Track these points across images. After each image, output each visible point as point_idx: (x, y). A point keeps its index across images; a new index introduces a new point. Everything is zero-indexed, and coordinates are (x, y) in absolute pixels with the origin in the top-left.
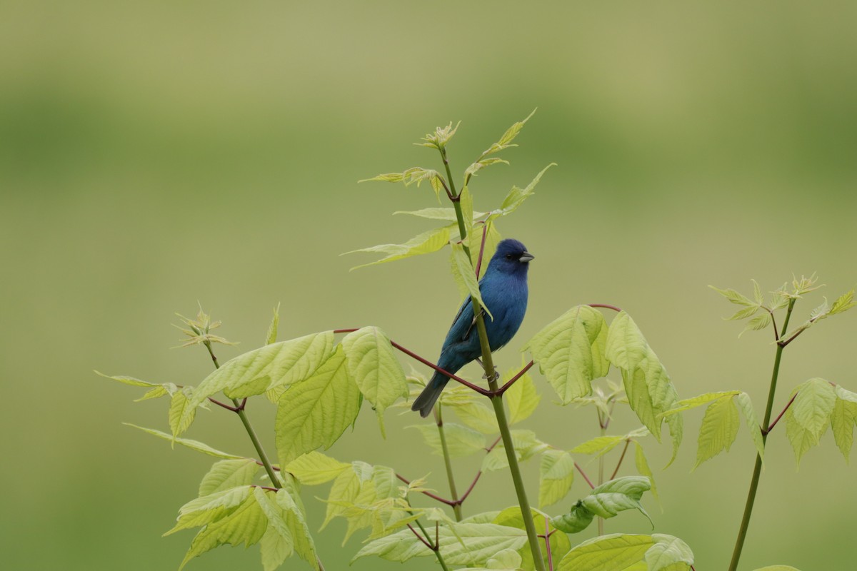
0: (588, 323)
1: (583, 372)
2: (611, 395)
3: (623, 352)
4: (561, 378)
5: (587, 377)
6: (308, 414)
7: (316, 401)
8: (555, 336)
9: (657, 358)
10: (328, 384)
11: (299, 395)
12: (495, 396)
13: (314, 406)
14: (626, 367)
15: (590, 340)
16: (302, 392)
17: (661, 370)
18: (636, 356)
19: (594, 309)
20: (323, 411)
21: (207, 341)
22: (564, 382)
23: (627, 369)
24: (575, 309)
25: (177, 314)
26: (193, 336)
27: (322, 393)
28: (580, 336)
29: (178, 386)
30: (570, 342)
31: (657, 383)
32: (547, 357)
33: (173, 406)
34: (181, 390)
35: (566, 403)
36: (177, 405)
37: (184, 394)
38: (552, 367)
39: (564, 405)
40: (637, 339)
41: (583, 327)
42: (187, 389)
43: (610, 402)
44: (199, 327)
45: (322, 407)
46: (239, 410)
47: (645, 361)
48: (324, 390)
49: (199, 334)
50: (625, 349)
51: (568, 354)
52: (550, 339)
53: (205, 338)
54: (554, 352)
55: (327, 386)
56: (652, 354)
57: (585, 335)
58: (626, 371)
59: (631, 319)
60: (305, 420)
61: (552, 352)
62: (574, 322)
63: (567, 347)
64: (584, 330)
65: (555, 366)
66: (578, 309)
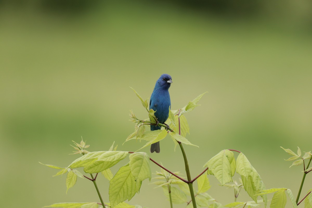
0: (228, 156)
1: (229, 174)
2: (240, 185)
3: (243, 169)
4: (220, 176)
5: (230, 175)
6: (122, 187)
7: (124, 182)
9: (256, 171)
10: (129, 175)
11: (117, 180)
12: (190, 183)
13: (123, 184)
14: (245, 176)
15: (230, 162)
16: (119, 179)
17: (259, 176)
18: (249, 171)
19: (230, 151)
20: (127, 185)
21: (83, 153)
22: (222, 177)
23: (246, 176)
24: (223, 151)
25: (73, 141)
26: (78, 150)
27: (127, 179)
28: (226, 161)
29: (71, 170)
30: (222, 163)
31: (257, 181)
32: (214, 169)
33: (68, 177)
34: (72, 171)
35: (223, 185)
36: (69, 177)
37: (73, 172)
38: (216, 172)
39: (222, 186)
40: (248, 165)
41: (227, 157)
42: (74, 171)
43: (240, 187)
44: (81, 147)
45: (127, 184)
46: (94, 180)
47: (252, 173)
48: (128, 177)
49: (80, 150)
50: (244, 168)
51: (222, 167)
52: (215, 162)
53: (83, 152)
55: (128, 176)
56: (254, 170)
57: (228, 160)
58: (245, 177)
59: (245, 156)
60: (121, 189)
61: (216, 167)
62: (223, 156)
63: (221, 165)
64: (227, 159)
65: (217, 172)
66: (224, 151)
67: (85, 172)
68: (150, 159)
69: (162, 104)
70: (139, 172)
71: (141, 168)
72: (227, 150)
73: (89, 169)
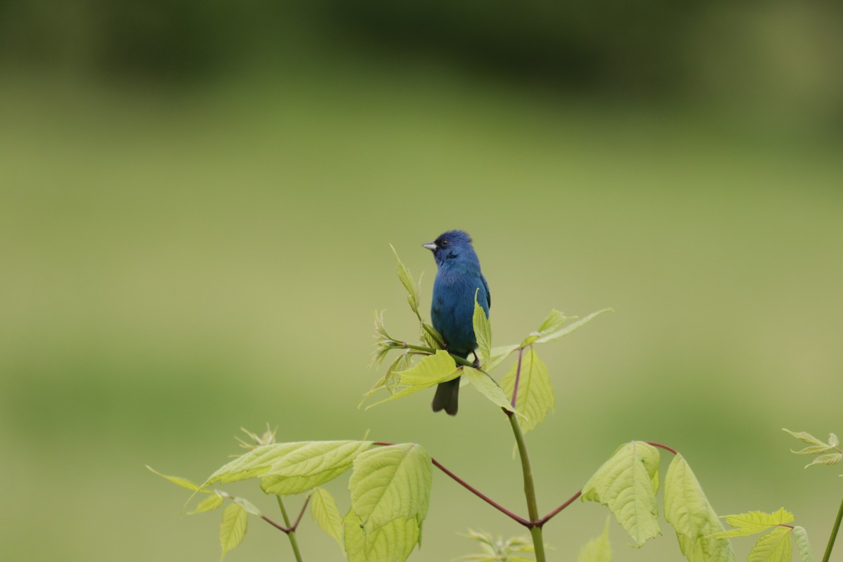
0: (646, 460)
1: (652, 512)
4: (631, 519)
5: (656, 517)
8: (618, 475)
12: (534, 527)
14: (689, 533)
15: (649, 475)
18: (699, 521)
22: (635, 523)
28: (641, 473)
30: (633, 481)
32: (615, 498)
35: (640, 545)
38: (621, 508)
39: (639, 548)
41: (642, 464)
51: (634, 494)
52: (614, 479)
54: (620, 492)
56: (715, 518)
57: (646, 472)
61: (618, 493)
62: (633, 460)
63: (631, 486)
64: (644, 468)
65: (623, 506)
66: (635, 446)
67: (264, 491)
68: (434, 462)
69: (453, 311)
70: (378, 502)
71: (385, 490)
72: (640, 442)
73: (275, 483)
